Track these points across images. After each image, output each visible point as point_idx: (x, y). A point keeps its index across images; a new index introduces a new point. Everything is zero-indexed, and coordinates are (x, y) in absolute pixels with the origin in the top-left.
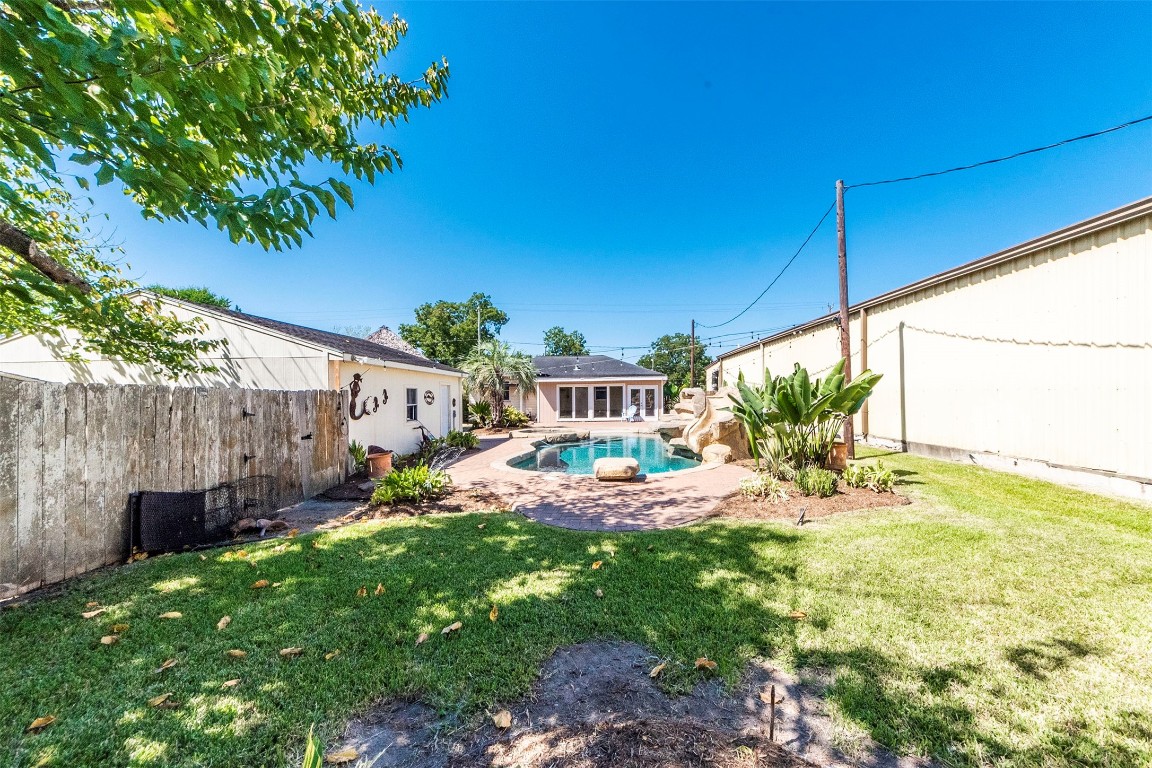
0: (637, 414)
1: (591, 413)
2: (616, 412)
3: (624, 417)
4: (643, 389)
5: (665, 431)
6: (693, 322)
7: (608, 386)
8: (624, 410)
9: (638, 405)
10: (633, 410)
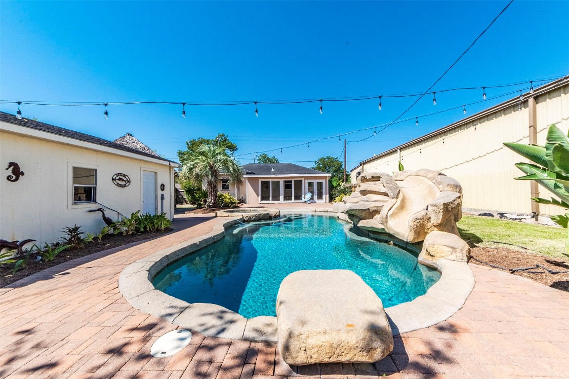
0: (312, 198)
1: (282, 197)
2: (298, 197)
3: (303, 200)
4: (315, 182)
5: (353, 213)
6: (346, 141)
7: (293, 180)
8: (303, 196)
9: (312, 192)
10: (309, 196)
